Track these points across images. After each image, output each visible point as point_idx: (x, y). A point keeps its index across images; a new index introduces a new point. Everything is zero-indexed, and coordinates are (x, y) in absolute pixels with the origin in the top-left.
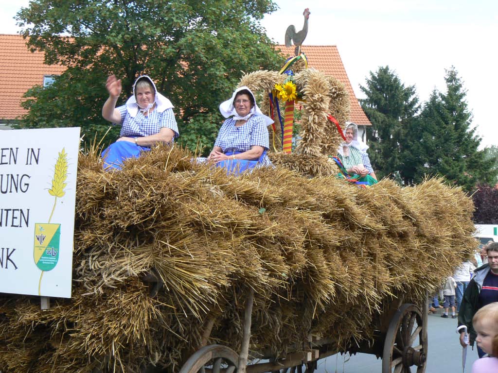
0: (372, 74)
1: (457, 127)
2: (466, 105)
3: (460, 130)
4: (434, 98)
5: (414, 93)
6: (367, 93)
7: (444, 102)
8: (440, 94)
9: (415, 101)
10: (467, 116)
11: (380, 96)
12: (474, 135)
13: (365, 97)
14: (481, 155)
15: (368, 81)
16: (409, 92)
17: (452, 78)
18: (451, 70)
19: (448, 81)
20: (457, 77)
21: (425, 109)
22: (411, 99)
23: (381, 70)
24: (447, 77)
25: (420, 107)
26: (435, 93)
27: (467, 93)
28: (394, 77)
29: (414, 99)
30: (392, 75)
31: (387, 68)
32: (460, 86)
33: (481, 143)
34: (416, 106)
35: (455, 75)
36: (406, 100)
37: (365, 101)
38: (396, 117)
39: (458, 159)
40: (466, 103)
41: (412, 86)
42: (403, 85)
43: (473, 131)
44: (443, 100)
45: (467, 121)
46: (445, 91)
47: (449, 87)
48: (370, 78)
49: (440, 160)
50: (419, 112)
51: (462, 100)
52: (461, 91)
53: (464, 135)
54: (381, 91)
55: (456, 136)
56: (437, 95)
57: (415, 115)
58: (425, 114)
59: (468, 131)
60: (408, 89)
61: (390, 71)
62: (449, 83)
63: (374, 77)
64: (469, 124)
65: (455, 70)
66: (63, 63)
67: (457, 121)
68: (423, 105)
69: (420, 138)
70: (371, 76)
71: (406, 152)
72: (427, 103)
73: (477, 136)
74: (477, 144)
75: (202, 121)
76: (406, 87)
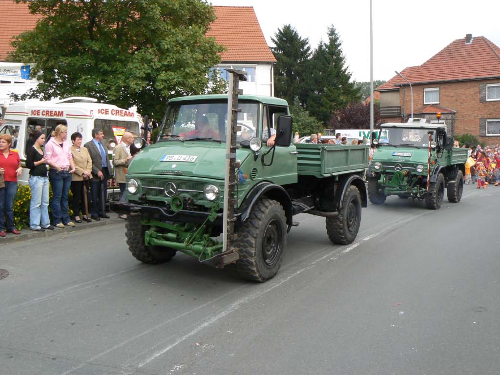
0: (279, 30)
1: (336, 66)
2: (341, 51)
3: (338, 68)
4: (321, 47)
5: (307, 43)
6: (276, 43)
7: (327, 49)
8: (325, 44)
9: (309, 48)
10: (342, 59)
11: (284, 45)
12: (347, 72)
13: (275, 46)
14: (352, 85)
15: (277, 36)
16: (304, 43)
17: (332, 33)
18: (332, 27)
19: (330, 35)
20: (336, 32)
21: (315, 55)
22: (306, 47)
23: (285, 27)
24: (329, 33)
25: (312, 53)
26: (321, 43)
27: (342, 44)
28: (294, 32)
29: (308, 47)
30: (293, 31)
31: (289, 26)
32: (338, 38)
33: (351, 77)
34: (309, 52)
35: (334, 31)
36: (303, 48)
37: (275, 49)
38: (296, 60)
39: (337, 88)
40: (341, 50)
41: (306, 38)
42: (300, 38)
43: (346, 69)
44: (326, 48)
45: (343, 62)
46: (328, 42)
47: (330, 39)
48: (278, 32)
49: (325, 89)
50: (311, 56)
51: (339, 48)
52: (338, 42)
53: (341, 72)
54: (286, 42)
55: (335, 72)
56: (323, 44)
57: (309, 58)
58: (315, 58)
59: (343, 69)
60: (303, 40)
61: (292, 28)
62: (330, 37)
63: (280, 32)
64: (343, 64)
65: (334, 28)
66: (45, 13)
67: (336, 62)
68: (314, 51)
69: (312, 73)
70: (279, 31)
71: (302, 84)
72: (316, 50)
73: (349, 73)
74: (349, 78)
75: (143, 53)
76: (302, 39)
